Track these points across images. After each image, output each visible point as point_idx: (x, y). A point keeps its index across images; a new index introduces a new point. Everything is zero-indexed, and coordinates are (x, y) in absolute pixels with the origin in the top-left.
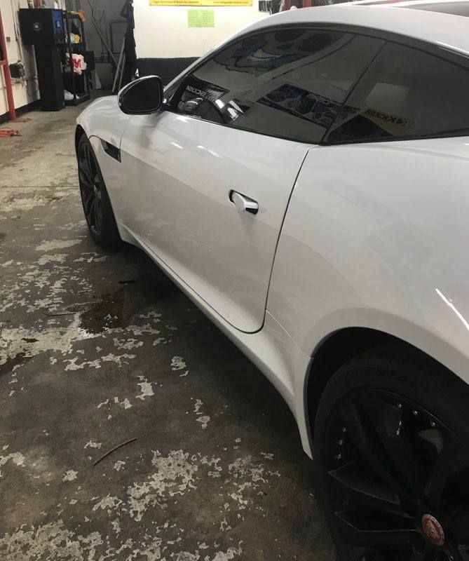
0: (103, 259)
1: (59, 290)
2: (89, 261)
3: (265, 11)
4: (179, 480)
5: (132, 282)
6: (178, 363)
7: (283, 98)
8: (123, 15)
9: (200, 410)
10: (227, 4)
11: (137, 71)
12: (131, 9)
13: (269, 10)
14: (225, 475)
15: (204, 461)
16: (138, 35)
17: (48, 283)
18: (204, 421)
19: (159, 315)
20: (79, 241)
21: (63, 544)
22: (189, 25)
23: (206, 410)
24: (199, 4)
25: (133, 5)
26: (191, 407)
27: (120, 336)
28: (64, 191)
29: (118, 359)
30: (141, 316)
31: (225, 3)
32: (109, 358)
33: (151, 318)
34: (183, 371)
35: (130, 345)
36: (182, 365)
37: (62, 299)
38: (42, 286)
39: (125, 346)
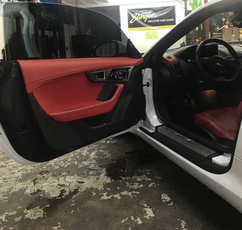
0: (115, 141)
1: (94, 157)
2: (108, 142)
5: (130, 153)
6: (165, 198)
9: (185, 227)
17: (88, 153)
19: (150, 171)
22: (146, 38)
26: (179, 225)
27: (130, 181)
29: (130, 194)
30: (139, 171)
31: (163, 27)
32: (125, 193)
33: (145, 171)
34: (169, 202)
35: (136, 186)
36: (168, 199)
37: (96, 161)
38: (85, 155)
39: (133, 187)
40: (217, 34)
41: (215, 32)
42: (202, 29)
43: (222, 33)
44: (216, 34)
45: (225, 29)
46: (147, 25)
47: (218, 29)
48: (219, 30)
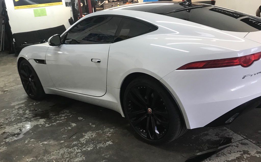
0: (39, 103)
1: (29, 113)
2: (34, 104)
3: (68, 6)
4: (92, 136)
5: (54, 106)
6: (80, 118)
7: (91, 38)
8: (2, 15)
9: (91, 124)
10: (51, 5)
11: (14, 39)
12: (6, 12)
13: (70, 6)
14: (103, 132)
15: (97, 132)
16: (11, 23)
17: (24, 112)
18: (94, 126)
19: (68, 111)
20: (26, 100)
21: (68, 150)
22: (35, 15)
23: (93, 124)
24: (38, 7)
25: (6, 10)
26: (89, 124)
27: (58, 117)
28: (7, 88)
29: (61, 121)
30: (62, 112)
31: (50, 5)
32: (58, 122)
33: (66, 112)
34: (83, 119)
35: (63, 118)
36: (82, 118)
37: (32, 114)
38: (22, 113)
39: (61, 119)
40: (100, 9)
41: (97, 7)
42: (86, 5)
43: (104, 8)
44: (98, 9)
45: (105, 4)
46: (34, 3)
47: (100, 4)
48: (101, 6)
